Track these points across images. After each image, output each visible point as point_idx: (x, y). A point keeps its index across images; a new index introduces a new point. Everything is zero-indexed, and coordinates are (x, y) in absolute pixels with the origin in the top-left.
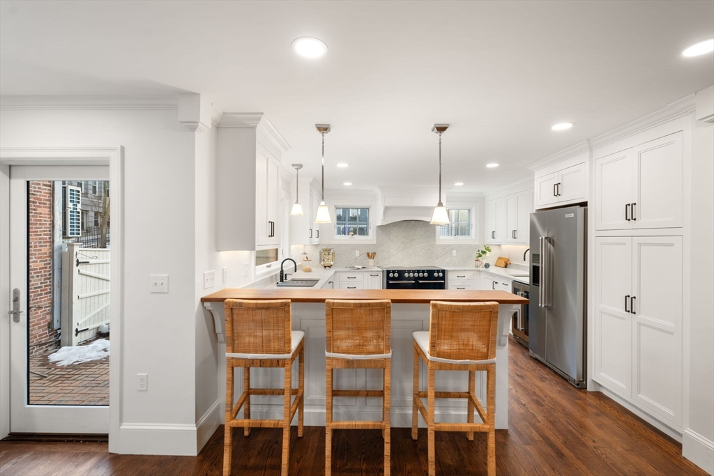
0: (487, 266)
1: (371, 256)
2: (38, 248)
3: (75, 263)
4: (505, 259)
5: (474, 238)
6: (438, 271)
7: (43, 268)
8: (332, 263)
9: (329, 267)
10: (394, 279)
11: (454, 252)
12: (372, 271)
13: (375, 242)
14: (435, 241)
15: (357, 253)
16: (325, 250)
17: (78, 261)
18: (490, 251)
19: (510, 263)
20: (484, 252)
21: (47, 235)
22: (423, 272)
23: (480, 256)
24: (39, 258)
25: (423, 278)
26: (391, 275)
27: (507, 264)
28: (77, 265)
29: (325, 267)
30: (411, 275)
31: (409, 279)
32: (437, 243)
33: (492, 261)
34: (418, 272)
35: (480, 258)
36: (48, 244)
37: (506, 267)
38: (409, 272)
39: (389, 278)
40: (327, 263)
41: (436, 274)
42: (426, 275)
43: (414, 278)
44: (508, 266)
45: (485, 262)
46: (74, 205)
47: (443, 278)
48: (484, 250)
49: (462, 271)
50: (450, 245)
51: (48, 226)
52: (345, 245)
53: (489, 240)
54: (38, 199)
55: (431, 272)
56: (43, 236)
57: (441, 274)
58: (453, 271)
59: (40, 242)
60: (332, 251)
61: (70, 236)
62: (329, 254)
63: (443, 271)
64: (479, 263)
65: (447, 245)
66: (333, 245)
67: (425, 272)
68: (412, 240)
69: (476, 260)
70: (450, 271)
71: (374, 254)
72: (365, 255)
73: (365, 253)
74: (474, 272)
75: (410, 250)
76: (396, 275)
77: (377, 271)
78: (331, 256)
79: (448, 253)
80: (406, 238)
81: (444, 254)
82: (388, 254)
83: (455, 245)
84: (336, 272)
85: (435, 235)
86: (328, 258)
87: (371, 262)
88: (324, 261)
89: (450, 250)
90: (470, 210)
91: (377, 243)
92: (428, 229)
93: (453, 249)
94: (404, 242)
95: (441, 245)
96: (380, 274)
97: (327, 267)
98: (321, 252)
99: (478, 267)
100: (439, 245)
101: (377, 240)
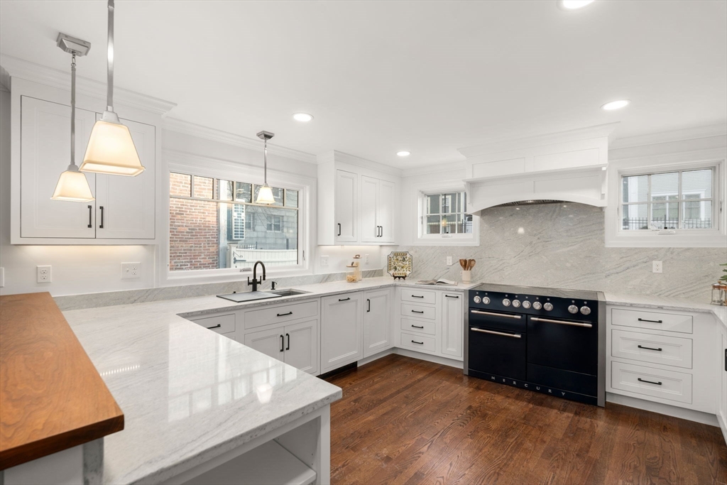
1: (466, 264)
2: (207, 248)
3: (232, 261)
5: (725, 230)
6: (579, 303)
7: (211, 263)
8: (408, 273)
9: (404, 278)
10: (481, 307)
11: (654, 267)
12: (446, 290)
13: (477, 243)
14: (603, 241)
15: (449, 260)
16: (396, 254)
17: (235, 259)
21: (214, 238)
22: (543, 300)
24: (208, 255)
25: (542, 313)
26: (477, 299)
28: (235, 263)
29: (395, 277)
30: (516, 303)
31: (512, 311)
32: (607, 246)
34: (532, 298)
36: (215, 245)
38: (512, 297)
39: (472, 305)
40: (400, 272)
41: (572, 309)
42: (548, 306)
43: (521, 310)
46: (238, 214)
47: (593, 317)
50: (646, 249)
51: (215, 231)
52: (433, 247)
54: (207, 210)
55: (561, 303)
56: (211, 239)
57: (586, 310)
58: (623, 305)
59: (209, 244)
60: (408, 256)
61: (234, 239)
62: (404, 260)
63: (594, 305)
64: (722, 295)
65: (636, 248)
66: (412, 248)
67: (548, 302)
68: (549, 240)
69: (714, 287)
70: (614, 305)
71: (472, 262)
72: (459, 263)
73: (460, 260)
74: (695, 315)
75: (543, 257)
76: (486, 300)
77: (456, 290)
78: (407, 263)
79: (637, 268)
80: (535, 235)
81: (628, 268)
82: (501, 263)
83: (661, 249)
84: (395, 286)
85: (604, 229)
86: (402, 265)
87: (465, 274)
88: (396, 268)
89: (645, 260)
90: (715, 167)
91: (481, 245)
92: (585, 217)
93: (655, 259)
94: (531, 243)
95: (621, 248)
96: (460, 296)
97: (399, 277)
98: (392, 256)
99: (721, 305)
100: (613, 249)
101: (480, 240)
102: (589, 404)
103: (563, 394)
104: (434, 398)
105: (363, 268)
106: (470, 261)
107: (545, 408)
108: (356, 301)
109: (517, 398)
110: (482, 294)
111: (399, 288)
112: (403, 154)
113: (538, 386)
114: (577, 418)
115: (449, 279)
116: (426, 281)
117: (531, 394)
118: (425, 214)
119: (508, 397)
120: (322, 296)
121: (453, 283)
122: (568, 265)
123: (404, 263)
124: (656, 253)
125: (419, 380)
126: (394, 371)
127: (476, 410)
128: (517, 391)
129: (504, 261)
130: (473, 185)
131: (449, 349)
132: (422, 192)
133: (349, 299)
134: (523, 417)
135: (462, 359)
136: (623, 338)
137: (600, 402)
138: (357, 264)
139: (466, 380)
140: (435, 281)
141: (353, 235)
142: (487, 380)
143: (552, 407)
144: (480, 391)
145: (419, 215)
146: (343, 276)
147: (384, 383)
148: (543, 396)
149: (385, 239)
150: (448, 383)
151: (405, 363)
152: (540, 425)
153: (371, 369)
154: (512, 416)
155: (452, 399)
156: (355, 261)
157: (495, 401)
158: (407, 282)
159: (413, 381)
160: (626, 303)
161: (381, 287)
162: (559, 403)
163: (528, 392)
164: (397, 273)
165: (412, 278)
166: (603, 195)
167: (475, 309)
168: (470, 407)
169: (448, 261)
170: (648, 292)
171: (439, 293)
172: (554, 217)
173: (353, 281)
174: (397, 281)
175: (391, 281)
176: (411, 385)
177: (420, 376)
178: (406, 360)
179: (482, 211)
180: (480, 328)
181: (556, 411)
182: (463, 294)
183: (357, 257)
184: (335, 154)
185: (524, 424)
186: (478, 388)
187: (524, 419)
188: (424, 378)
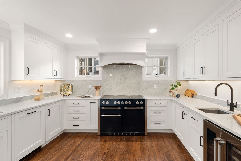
0: (178, 96)
1: (97, 88)
4: (192, 91)
5: (169, 75)
6: (139, 100)
8: (71, 93)
9: (68, 95)
10: (106, 106)
11: (155, 86)
12: (90, 100)
14: (142, 78)
16: (64, 84)
18: (180, 85)
19: (196, 95)
20: (176, 86)
22: (128, 100)
23: (173, 89)
25: (128, 105)
26: (104, 103)
27: (193, 95)
29: (64, 95)
30: (119, 103)
31: (117, 106)
32: (143, 80)
33: (181, 93)
34: (124, 100)
35: (172, 90)
37: (192, 97)
38: (117, 100)
39: (102, 106)
40: (67, 93)
41: (137, 103)
42: (130, 103)
43: (121, 105)
44: (194, 96)
45: (177, 93)
47: (143, 105)
48: (176, 84)
49: (158, 100)
50: (153, 81)
52: (82, 81)
53: (180, 78)
55: (133, 101)
57: (141, 103)
58: (151, 100)
60: (71, 85)
62: (68, 87)
63: (143, 100)
64: (171, 94)
65: (150, 81)
66: (72, 81)
67: (130, 101)
68: (126, 78)
69: (170, 92)
70: (149, 100)
71: (100, 87)
72: (94, 87)
73: (95, 86)
74: (168, 101)
75: (125, 84)
76: (107, 103)
77: (94, 100)
78: (70, 88)
79: (151, 87)
80: (122, 76)
81: (148, 87)
82: (110, 87)
83: (156, 81)
84: (64, 100)
85: (142, 74)
86: (67, 89)
87: (97, 92)
88: (64, 91)
89: (152, 84)
90: (166, 58)
91: (103, 80)
92: (137, 70)
93: (155, 84)
94: (121, 79)
95: (147, 81)
96: (96, 102)
97: (66, 95)
98: (62, 85)
99: (171, 97)
100: (145, 81)
101: (102, 78)
102: (142, 135)
103: (135, 134)
104: (88, 154)
105: (45, 92)
106: (99, 86)
107: (131, 143)
108: (41, 112)
109: (121, 141)
110: (106, 100)
111: (67, 101)
112: (69, 35)
113: (126, 133)
114: (141, 143)
115: (90, 94)
116: (80, 96)
117: (124, 137)
118: (78, 66)
119: (117, 141)
120: (11, 114)
121: (92, 96)
122: (132, 87)
123: (69, 88)
124: (155, 82)
125: (79, 145)
126: (65, 144)
127: (107, 154)
128: (120, 137)
129: (112, 86)
130: (101, 55)
131: (92, 125)
132: (77, 57)
133: (35, 111)
134: (125, 150)
135: (97, 129)
136: (151, 111)
137: (145, 134)
138: (42, 90)
139: (99, 137)
140: (84, 96)
141: (38, 74)
142: (108, 135)
143: (133, 141)
144: (107, 142)
145: (76, 67)
146: (32, 97)
147: (59, 154)
148: (128, 137)
149: (58, 77)
150: (92, 142)
151: (70, 136)
152: (132, 152)
153: (51, 146)
154: (122, 151)
155: (96, 151)
156: (40, 89)
157: (114, 146)
158: (70, 97)
159: (75, 147)
160: (152, 99)
161: (57, 102)
162: (134, 138)
163: (123, 136)
164: (65, 93)
165: (73, 94)
166: (145, 63)
167: (103, 107)
168: (105, 153)
169: (89, 87)
170: (153, 94)
171: (87, 101)
172: (128, 70)
173: (39, 99)
174: (65, 98)
175: (62, 98)
176: (75, 150)
177: (79, 143)
178: (70, 135)
179: (103, 66)
180: (105, 115)
181: (134, 142)
182: (98, 101)
183: (41, 86)
184: (24, 26)
185: (127, 154)
186: (105, 141)
187: (126, 151)
188: (81, 143)
